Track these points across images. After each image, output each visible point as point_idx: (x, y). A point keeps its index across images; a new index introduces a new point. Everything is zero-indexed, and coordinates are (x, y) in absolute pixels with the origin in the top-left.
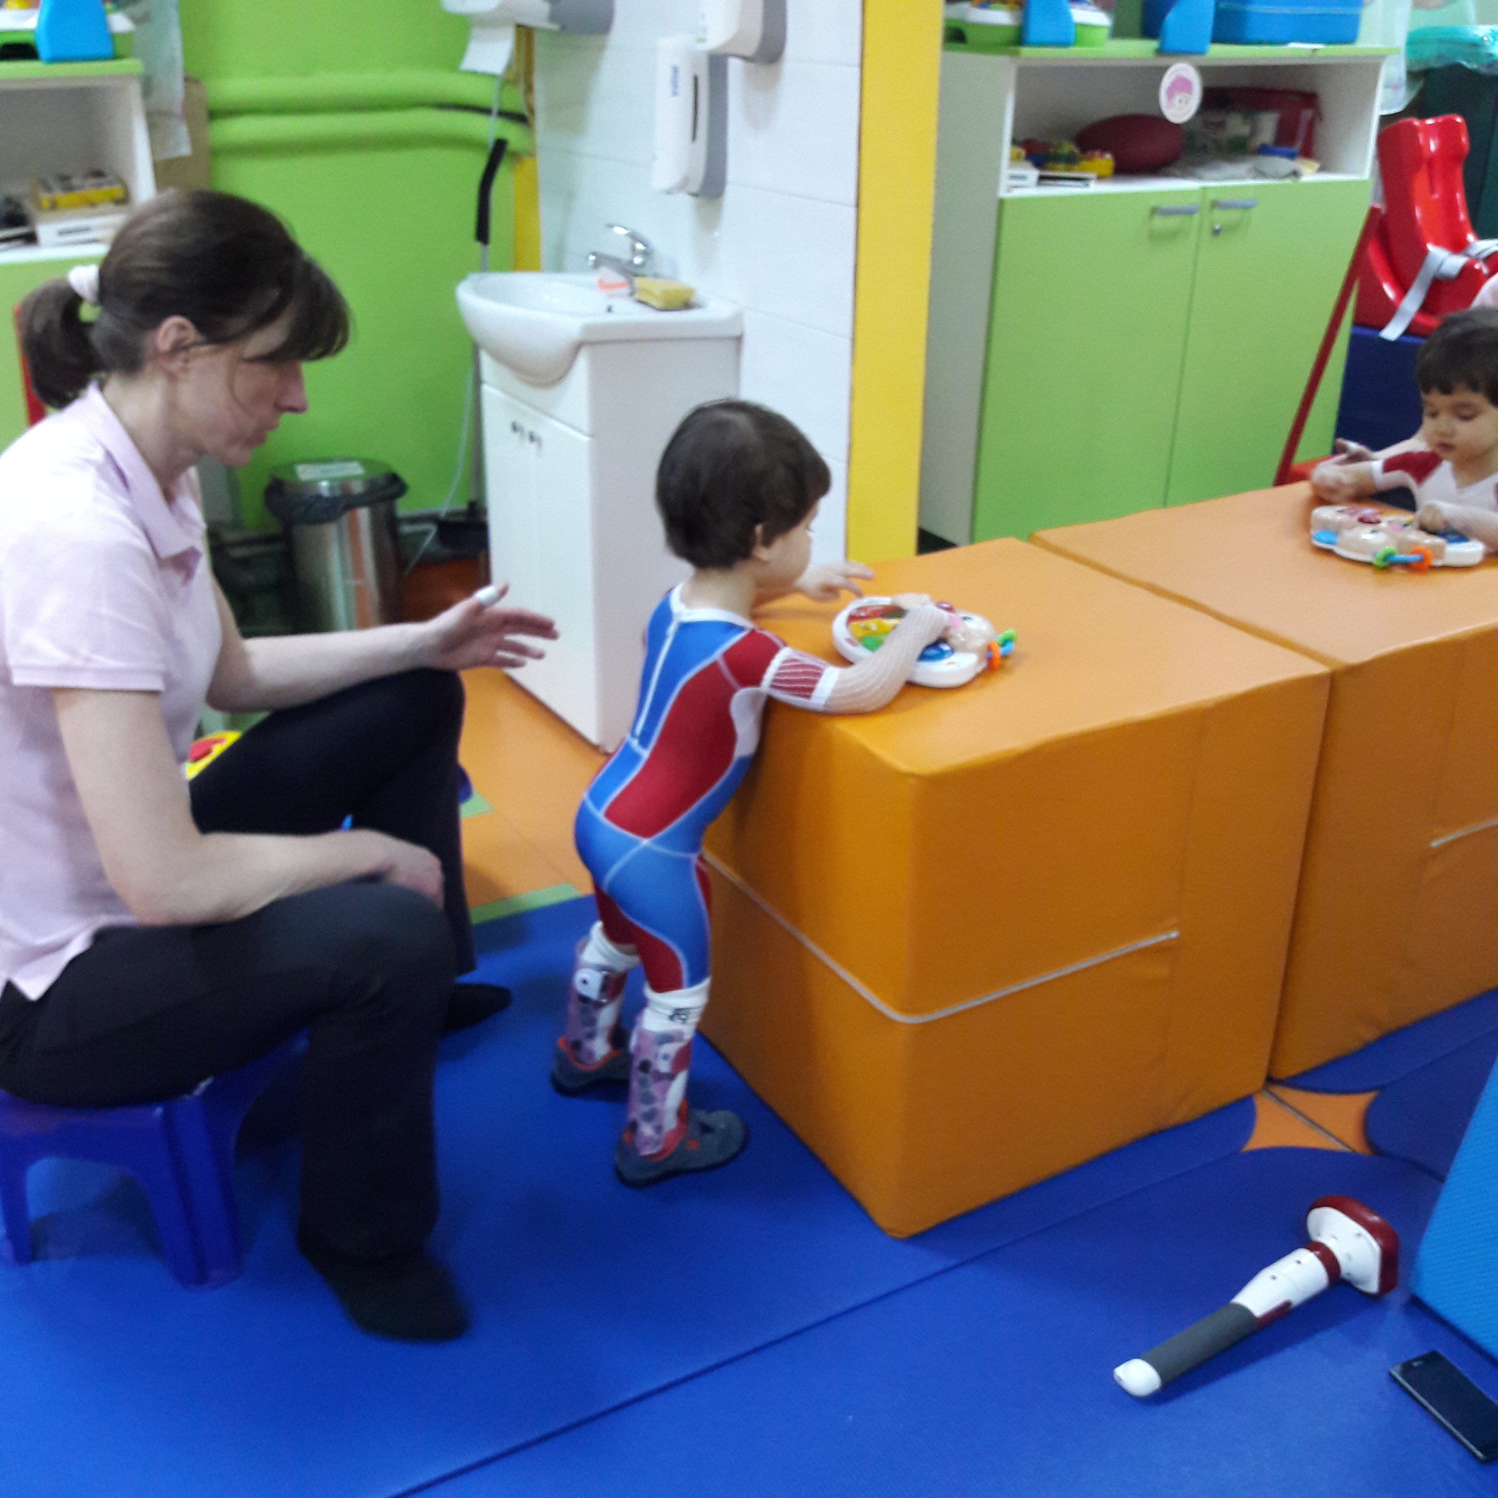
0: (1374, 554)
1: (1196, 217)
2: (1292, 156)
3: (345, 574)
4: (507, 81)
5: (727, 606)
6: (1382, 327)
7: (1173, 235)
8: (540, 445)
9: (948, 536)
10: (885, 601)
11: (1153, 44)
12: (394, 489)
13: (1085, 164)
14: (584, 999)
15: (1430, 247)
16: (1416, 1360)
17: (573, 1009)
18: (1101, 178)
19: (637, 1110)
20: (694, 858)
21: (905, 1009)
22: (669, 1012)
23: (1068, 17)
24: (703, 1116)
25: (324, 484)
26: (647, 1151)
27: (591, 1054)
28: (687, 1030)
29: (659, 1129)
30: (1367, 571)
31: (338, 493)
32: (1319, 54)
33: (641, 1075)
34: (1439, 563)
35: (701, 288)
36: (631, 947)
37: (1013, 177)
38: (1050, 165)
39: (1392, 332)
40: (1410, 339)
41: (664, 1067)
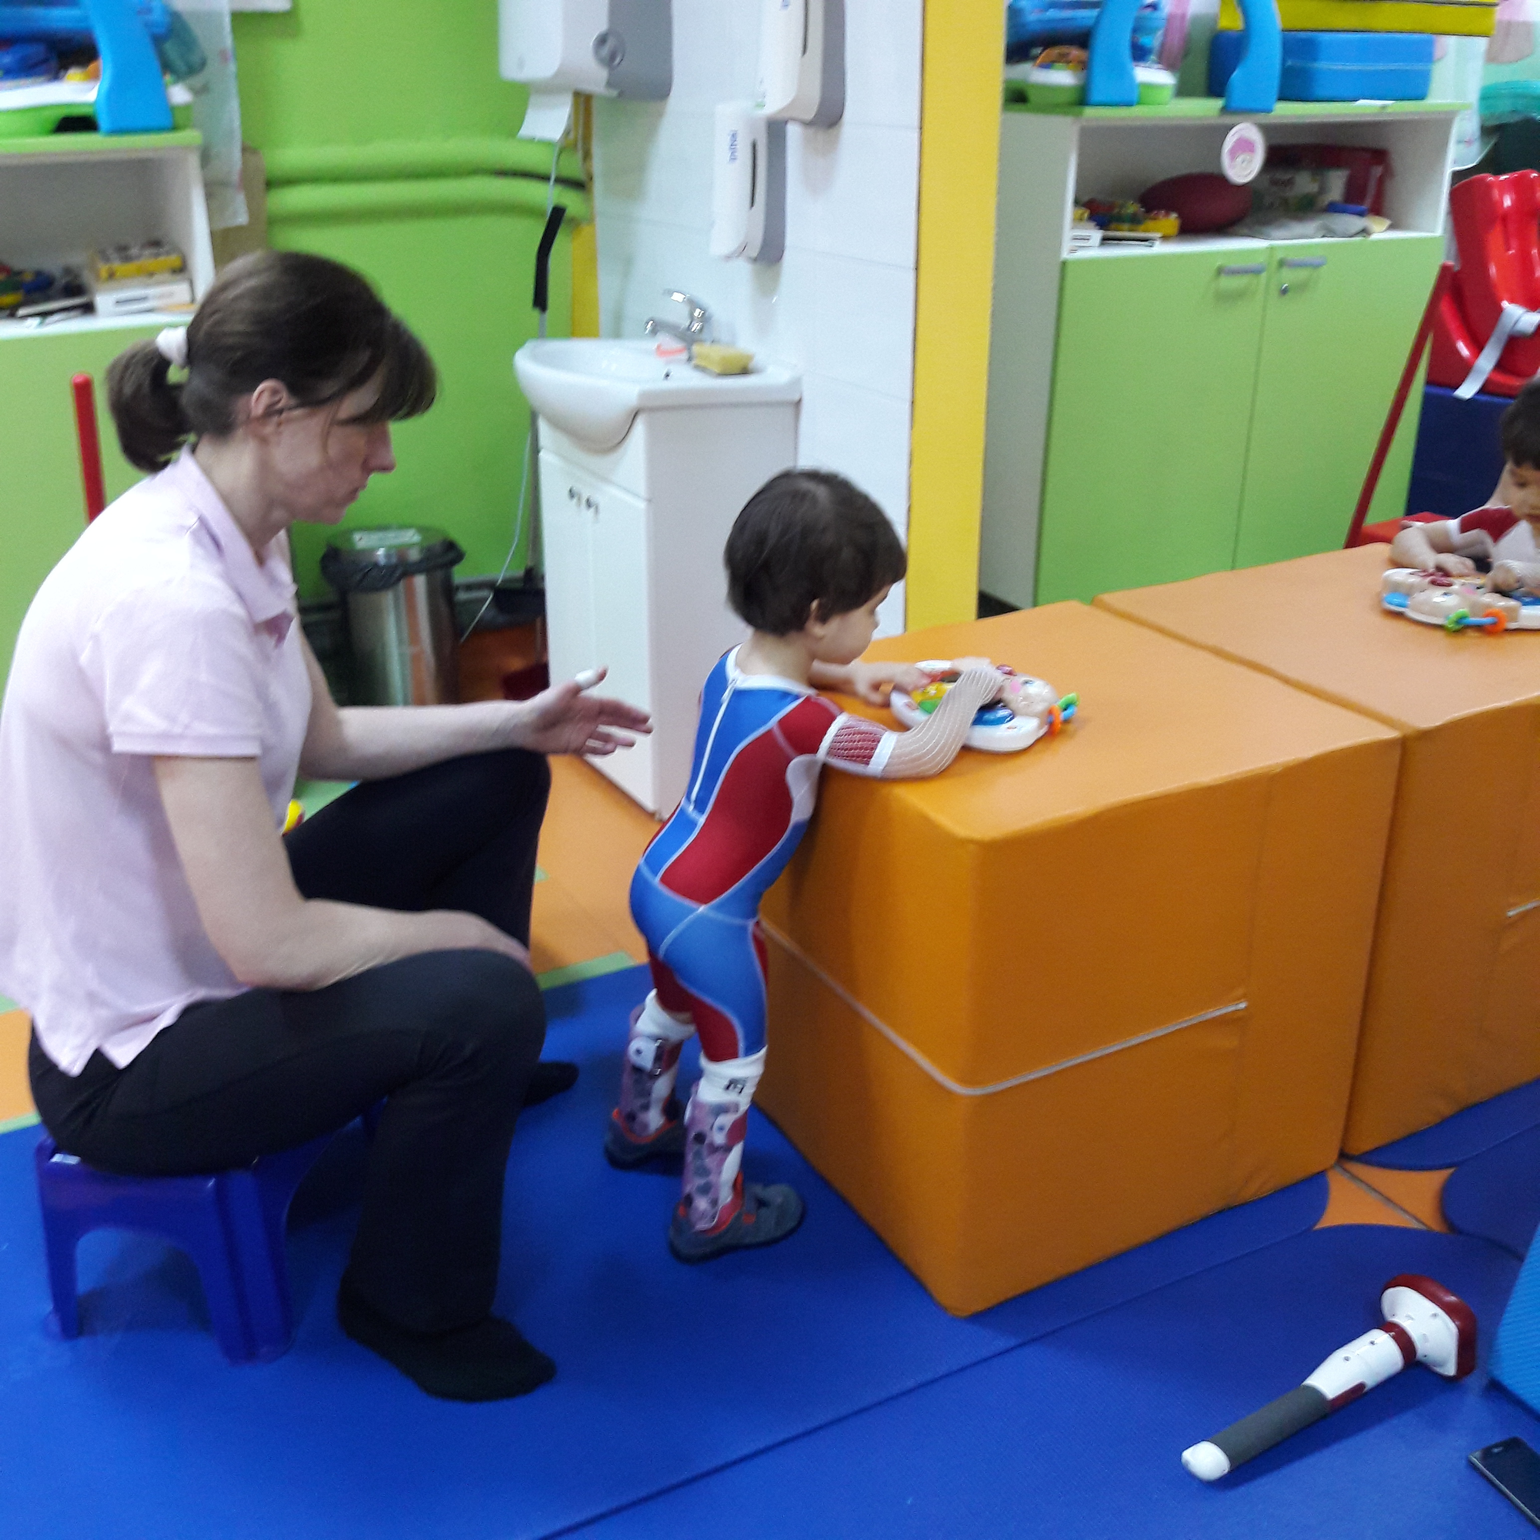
0: (1447, 617)
1: (1264, 275)
2: (1361, 214)
3: (400, 641)
4: (565, 146)
5: (784, 673)
6: (1457, 387)
7: (1238, 296)
8: (597, 510)
9: (1011, 599)
10: (943, 665)
11: (1218, 103)
12: (451, 555)
13: (1150, 224)
14: (638, 1070)
15: (1505, 304)
16: (1496, 1446)
17: (627, 1080)
18: (1165, 238)
19: (692, 1184)
20: (751, 924)
21: (964, 1081)
22: (726, 1083)
23: (1131, 78)
24: (758, 1190)
25: (381, 552)
26: (702, 1225)
27: (645, 1126)
28: (744, 1101)
29: (714, 1202)
30: (1439, 634)
31: (394, 560)
32: (1389, 110)
33: (696, 1147)
34: (1513, 625)
35: (760, 354)
36: (686, 1016)
37: (1075, 239)
38: (1113, 226)
39: (1467, 391)
40: (1484, 398)
41: (719, 1138)
